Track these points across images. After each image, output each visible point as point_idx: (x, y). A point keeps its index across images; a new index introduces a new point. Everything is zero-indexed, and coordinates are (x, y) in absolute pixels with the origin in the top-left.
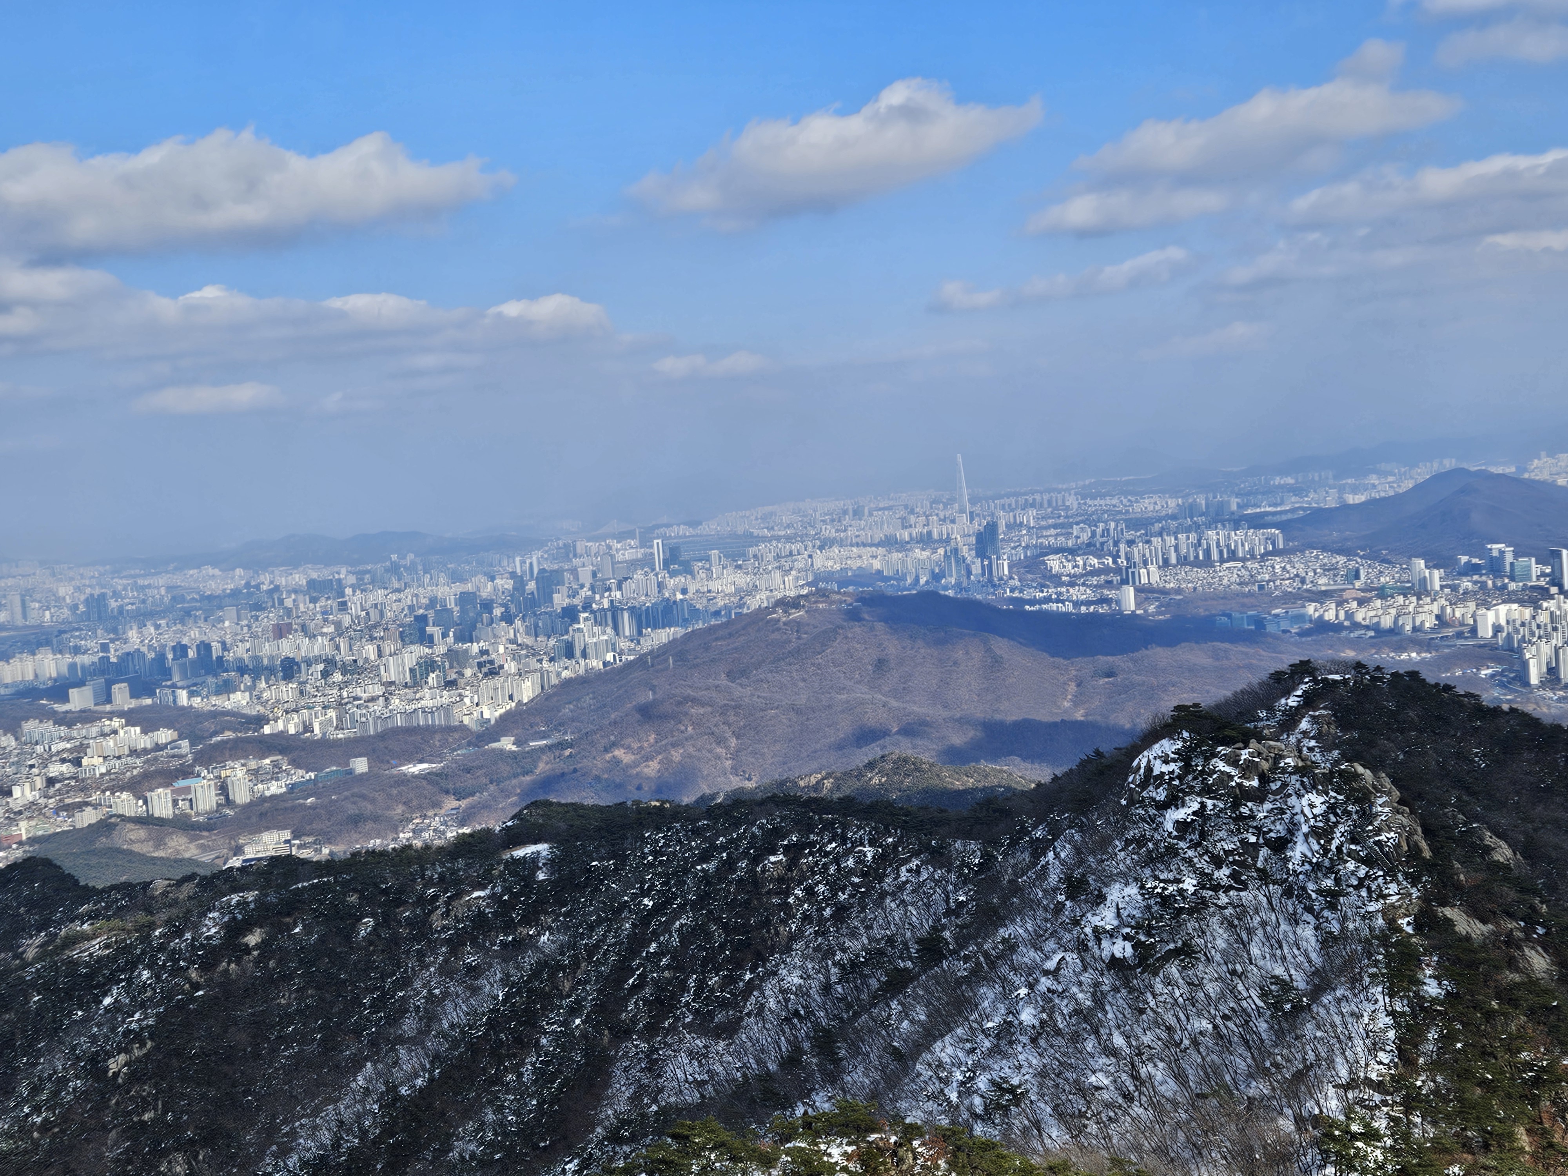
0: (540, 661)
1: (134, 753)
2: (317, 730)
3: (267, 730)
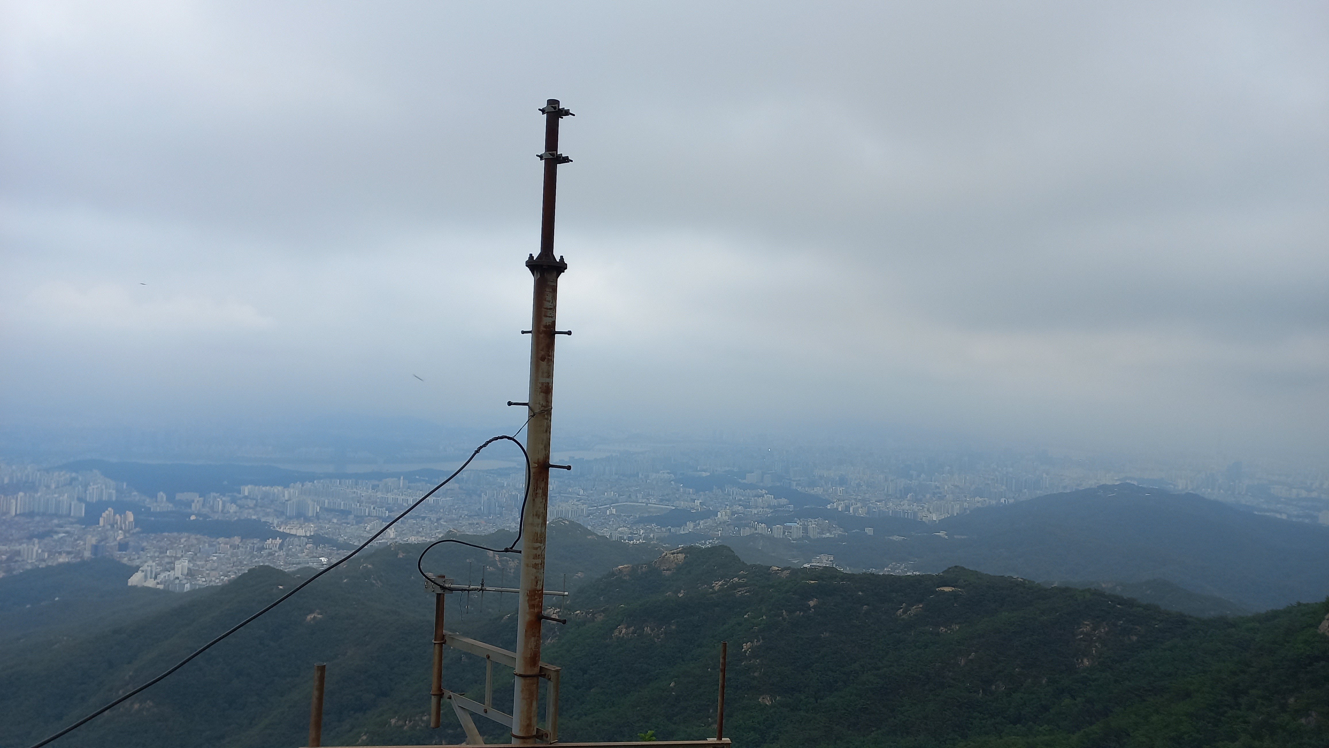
1: (769, 506)
2: (851, 511)
3: (829, 507)
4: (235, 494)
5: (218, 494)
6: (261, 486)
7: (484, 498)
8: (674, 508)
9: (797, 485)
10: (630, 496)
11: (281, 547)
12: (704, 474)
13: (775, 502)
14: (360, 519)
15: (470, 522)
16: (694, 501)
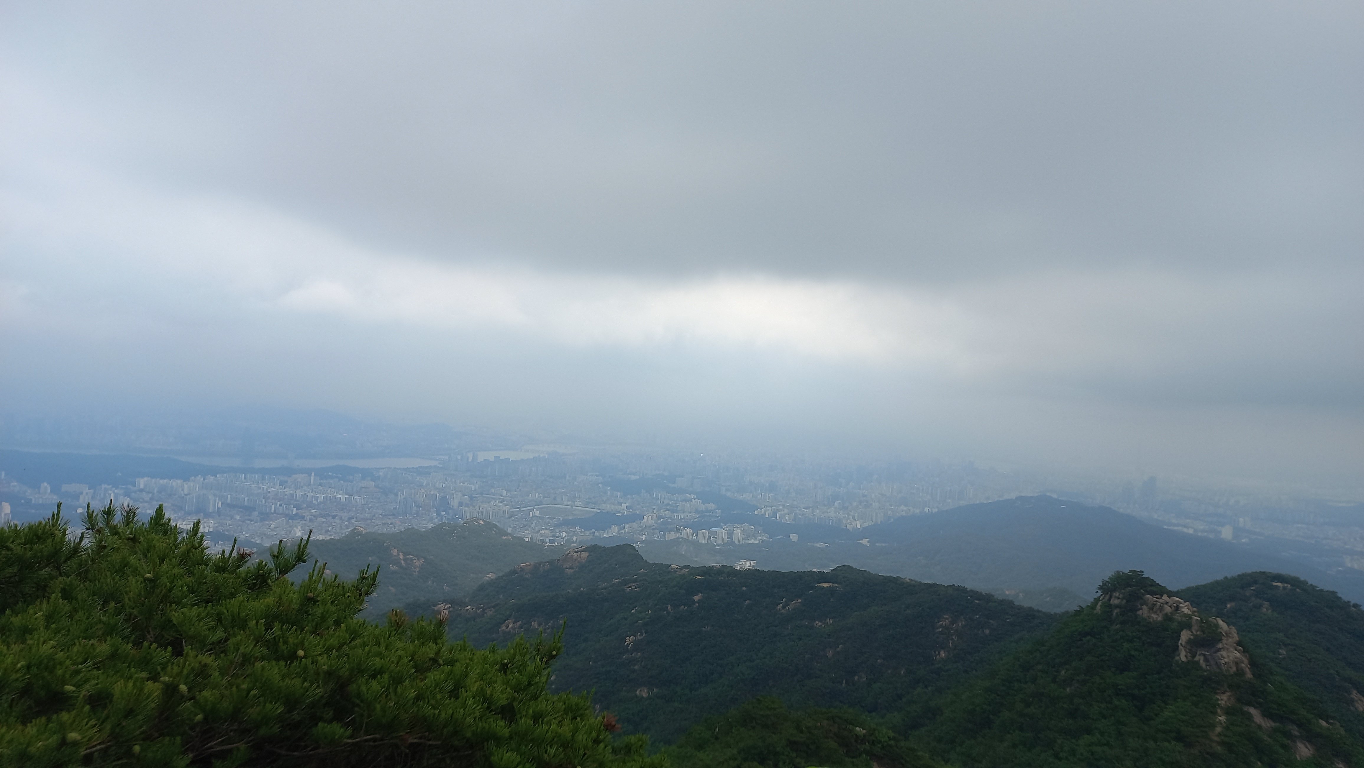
4: (129, 486)
5: (111, 486)
6: (158, 479)
7: (401, 497)
8: (599, 511)
9: (727, 490)
10: (555, 499)
12: (634, 478)
13: (702, 507)
14: (265, 516)
15: (384, 522)
16: (620, 504)
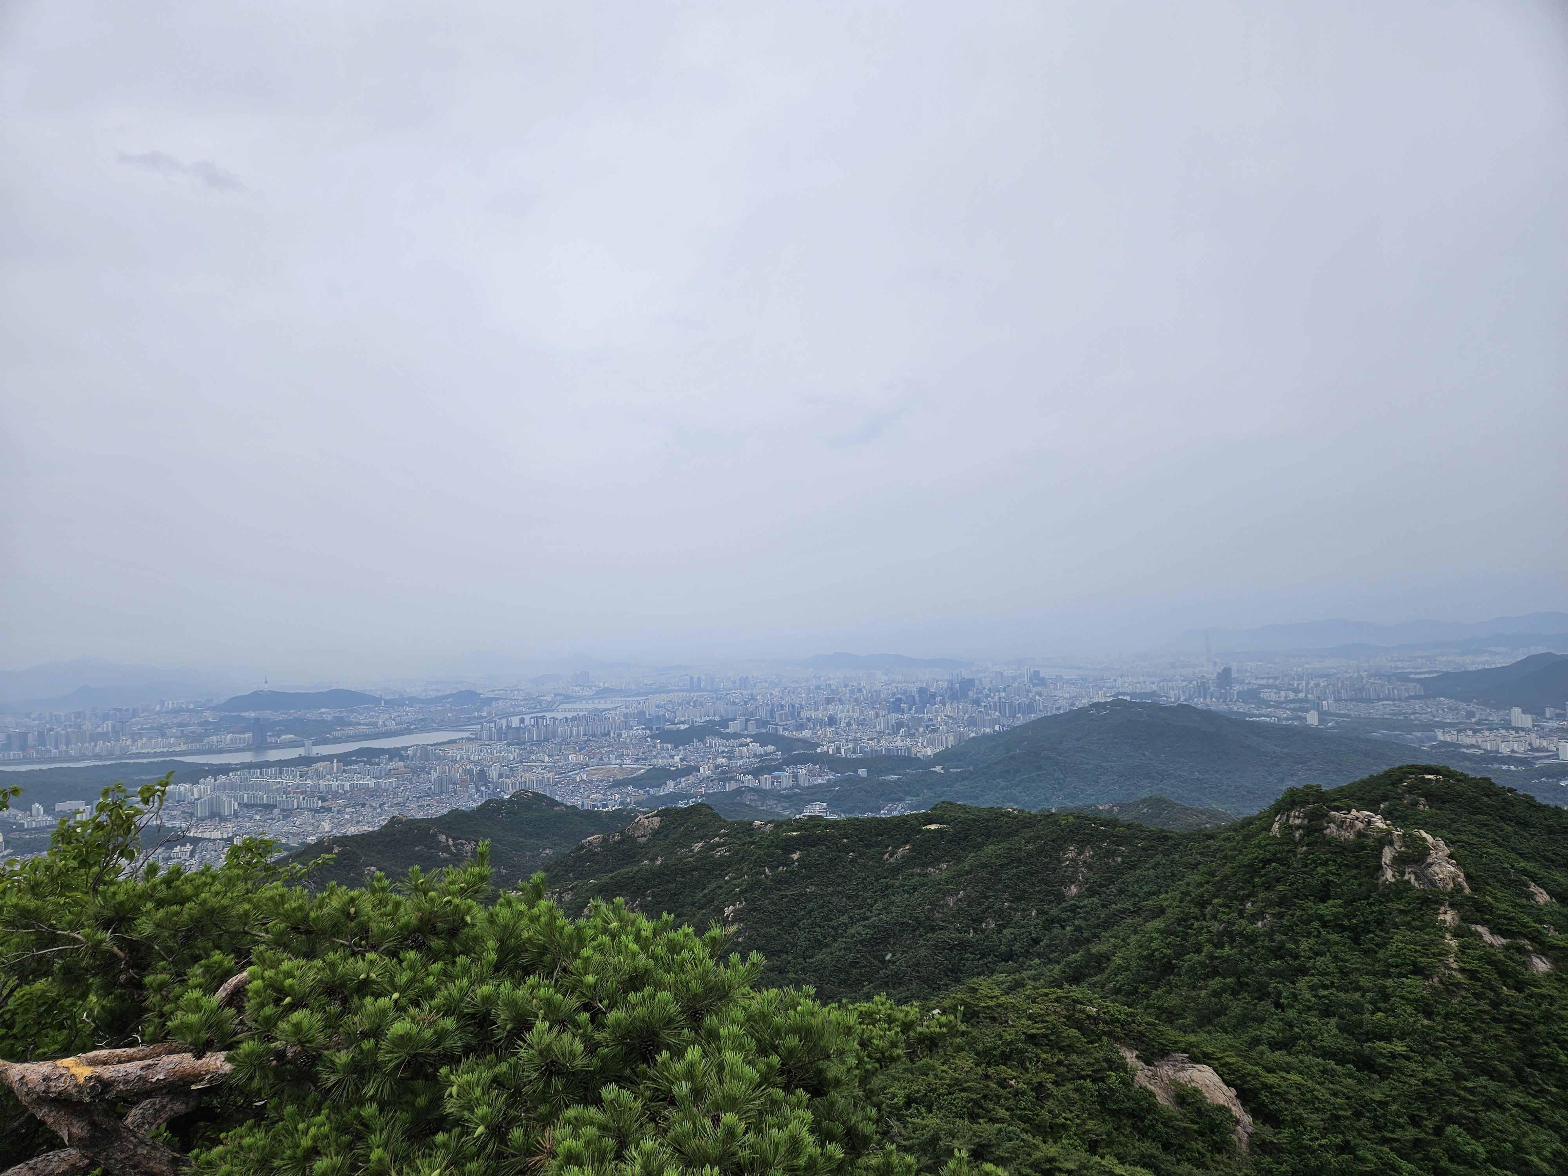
0: (959, 727)
1: (755, 756)
2: (843, 753)
3: (819, 750)
7: (434, 775)
8: (651, 767)
9: (784, 729)
10: (601, 759)
11: (192, 855)
12: (682, 727)
13: (761, 750)
14: (287, 814)
15: (419, 804)
16: (672, 757)
